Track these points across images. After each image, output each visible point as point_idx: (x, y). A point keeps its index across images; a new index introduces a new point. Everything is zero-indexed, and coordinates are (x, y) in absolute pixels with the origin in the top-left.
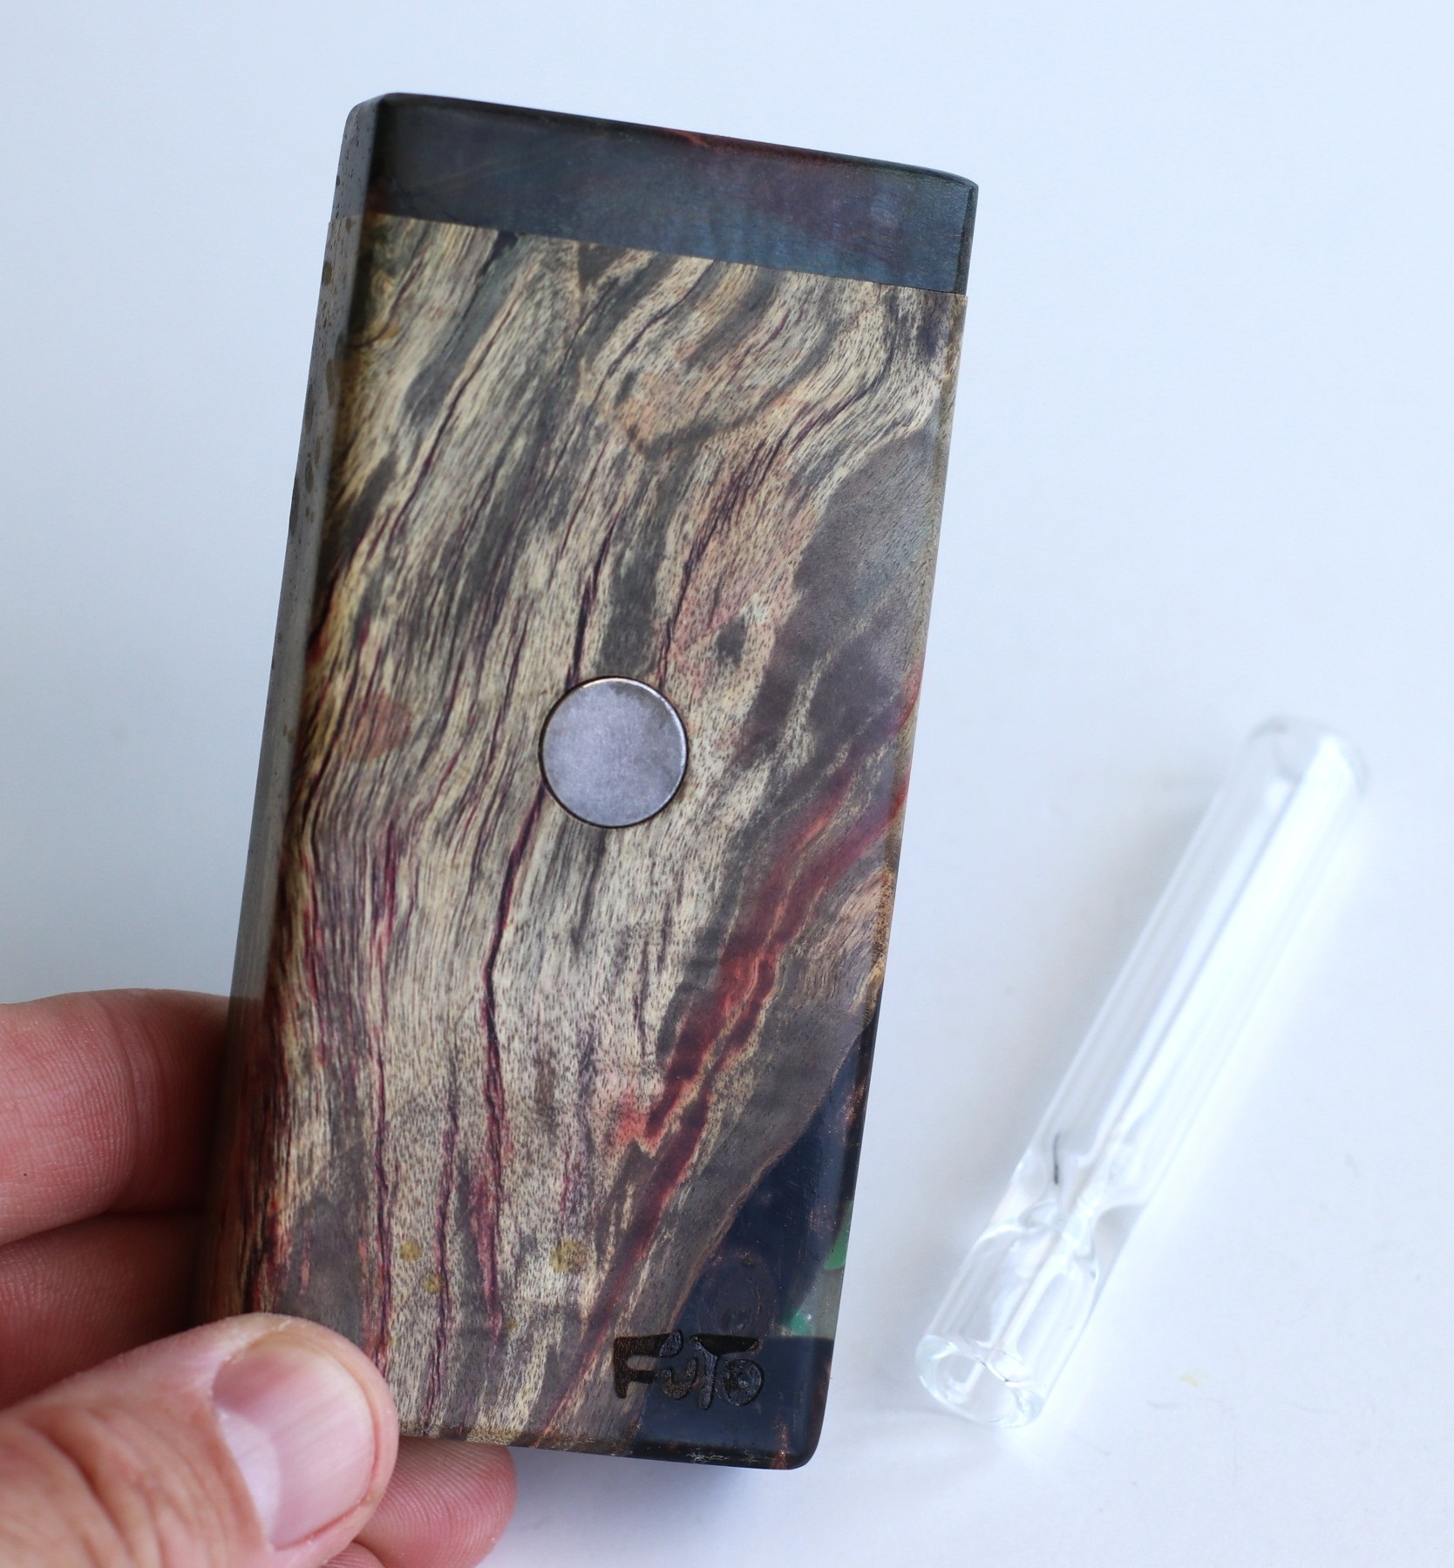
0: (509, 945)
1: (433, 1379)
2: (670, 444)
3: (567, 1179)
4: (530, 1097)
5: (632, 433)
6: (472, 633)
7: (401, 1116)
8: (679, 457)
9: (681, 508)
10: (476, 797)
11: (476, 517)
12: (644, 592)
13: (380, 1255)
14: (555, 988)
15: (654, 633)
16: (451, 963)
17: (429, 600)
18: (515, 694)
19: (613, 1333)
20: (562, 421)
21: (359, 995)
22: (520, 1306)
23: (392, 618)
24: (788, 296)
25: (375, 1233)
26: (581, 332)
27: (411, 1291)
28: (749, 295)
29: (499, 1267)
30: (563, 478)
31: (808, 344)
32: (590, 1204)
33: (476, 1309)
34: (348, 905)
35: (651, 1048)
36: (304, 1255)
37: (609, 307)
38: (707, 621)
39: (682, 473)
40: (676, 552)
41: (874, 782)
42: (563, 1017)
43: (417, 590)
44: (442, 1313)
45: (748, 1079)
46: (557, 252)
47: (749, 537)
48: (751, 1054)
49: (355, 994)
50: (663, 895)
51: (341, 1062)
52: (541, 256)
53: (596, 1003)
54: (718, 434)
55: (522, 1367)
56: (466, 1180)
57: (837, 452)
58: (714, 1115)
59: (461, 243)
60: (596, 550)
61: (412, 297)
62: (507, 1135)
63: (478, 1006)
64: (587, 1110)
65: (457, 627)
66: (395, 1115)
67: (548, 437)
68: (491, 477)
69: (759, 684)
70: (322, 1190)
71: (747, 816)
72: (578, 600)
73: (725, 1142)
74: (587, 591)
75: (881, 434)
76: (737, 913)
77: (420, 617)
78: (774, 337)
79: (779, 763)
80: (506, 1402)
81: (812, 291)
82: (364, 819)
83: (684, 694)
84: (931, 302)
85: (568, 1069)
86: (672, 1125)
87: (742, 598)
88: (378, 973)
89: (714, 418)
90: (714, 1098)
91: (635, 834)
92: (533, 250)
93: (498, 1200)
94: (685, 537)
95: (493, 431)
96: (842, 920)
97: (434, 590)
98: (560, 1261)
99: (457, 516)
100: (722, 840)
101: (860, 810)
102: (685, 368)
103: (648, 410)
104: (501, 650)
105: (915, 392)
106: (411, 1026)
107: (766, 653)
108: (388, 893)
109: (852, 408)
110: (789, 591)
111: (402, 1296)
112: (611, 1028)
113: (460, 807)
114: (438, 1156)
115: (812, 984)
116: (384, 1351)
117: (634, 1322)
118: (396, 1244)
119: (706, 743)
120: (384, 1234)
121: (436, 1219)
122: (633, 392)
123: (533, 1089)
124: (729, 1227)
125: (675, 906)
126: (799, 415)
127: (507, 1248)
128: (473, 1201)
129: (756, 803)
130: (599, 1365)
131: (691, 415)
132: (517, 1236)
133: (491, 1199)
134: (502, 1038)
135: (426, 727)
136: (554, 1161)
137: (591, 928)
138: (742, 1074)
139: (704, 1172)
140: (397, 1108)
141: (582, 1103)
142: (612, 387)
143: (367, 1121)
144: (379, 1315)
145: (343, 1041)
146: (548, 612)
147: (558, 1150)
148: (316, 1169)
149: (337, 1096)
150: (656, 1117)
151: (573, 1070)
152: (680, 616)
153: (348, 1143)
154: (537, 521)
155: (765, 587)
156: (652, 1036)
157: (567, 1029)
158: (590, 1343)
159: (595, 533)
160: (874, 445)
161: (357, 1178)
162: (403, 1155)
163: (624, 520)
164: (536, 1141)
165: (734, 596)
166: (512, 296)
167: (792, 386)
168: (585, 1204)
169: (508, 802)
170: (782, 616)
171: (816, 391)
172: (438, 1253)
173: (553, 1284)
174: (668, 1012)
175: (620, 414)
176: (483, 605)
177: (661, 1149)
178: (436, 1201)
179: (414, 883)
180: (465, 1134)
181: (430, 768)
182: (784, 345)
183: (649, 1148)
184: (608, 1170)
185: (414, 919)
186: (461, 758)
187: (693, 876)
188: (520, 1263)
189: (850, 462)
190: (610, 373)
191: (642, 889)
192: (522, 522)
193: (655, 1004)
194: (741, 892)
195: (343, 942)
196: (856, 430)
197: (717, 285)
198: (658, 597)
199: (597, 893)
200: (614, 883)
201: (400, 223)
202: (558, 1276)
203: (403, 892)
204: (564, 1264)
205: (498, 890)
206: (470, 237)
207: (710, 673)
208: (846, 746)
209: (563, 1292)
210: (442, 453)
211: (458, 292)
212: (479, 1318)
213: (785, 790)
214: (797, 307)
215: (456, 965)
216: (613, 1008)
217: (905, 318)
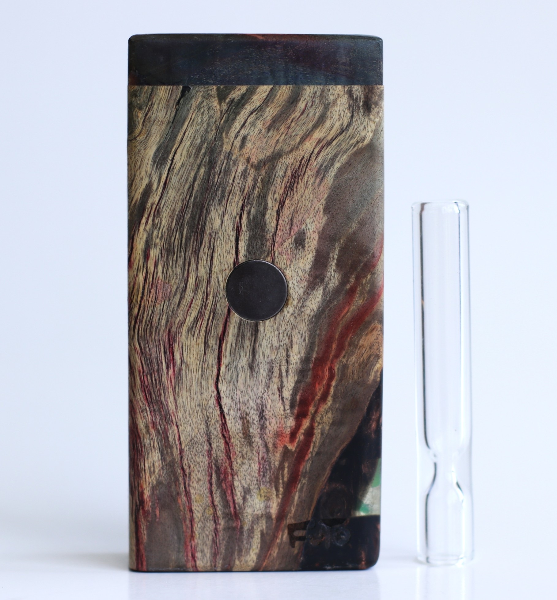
0: (224, 373)
1: (215, 549)
2: (265, 163)
3: (259, 463)
4: (240, 433)
5: (248, 160)
6: (192, 250)
7: (188, 446)
8: (269, 168)
9: (273, 188)
10: (202, 316)
11: (188, 203)
12: (261, 224)
13: (187, 502)
14: (245, 388)
15: (267, 240)
16: (201, 383)
17: (173, 239)
18: (213, 272)
19: (286, 523)
20: (219, 159)
21: (165, 400)
22: (247, 516)
23: (159, 248)
24: (306, 96)
25: (184, 493)
26: (222, 122)
27: (201, 515)
28: (290, 98)
29: (236, 501)
30: (222, 183)
31: (317, 115)
32: (270, 472)
33: (229, 519)
34: (156, 365)
35: (287, 407)
36: (156, 505)
37: (232, 110)
38: (289, 232)
39: (271, 174)
40: (272, 206)
41: (367, 289)
42: (249, 399)
43: (167, 235)
44: (215, 522)
45: (330, 415)
46: (208, 91)
47: (302, 196)
48: (329, 405)
49: (163, 400)
50: (285, 345)
51: (161, 427)
52: (201, 94)
53: (263, 392)
54: (284, 156)
55: (251, 540)
56: (218, 469)
57: (335, 156)
58: (317, 431)
59: (167, 93)
60: (239, 209)
61: (150, 118)
62: (233, 449)
63: (214, 398)
64: (264, 435)
65: (186, 248)
66: (186, 446)
67: (213, 167)
68: (192, 186)
69: (314, 255)
70: (160, 479)
71: (315, 309)
72: (234, 231)
73: (323, 441)
74: (237, 227)
75: (352, 147)
76: (316, 349)
77: (170, 246)
78: (302, 114)
79: (326, 286)
80: (246, 554)
81: (316, 93)
82: (158, 330)
83: (283, 263)
84: (367, 90)
85: (254, 420)
86: (300, 437)
87: (302, 222)
88: (172, 390)
89: (281, 150)
90: (316, 424)
91: (270, 322)
92: (197, 92)
93: (232, 475)
94: (275, 200)
95: (190, 167)
96: (360, 347)
97: (174, 234)
98: (261, 496)
99: (180, 204)
100: (306, 320)
101: (363, 301)
102: (267, 131)
103: (254, 150)
104: (205, 255)
105: (365, 128)
106: (188, 410)
107: (315, 242)
108: (171, 358)
109: (339, 138)
110: (322, 216)
111: (198, 517)
112: (270, 401)
113: (196, 320)
114: (206, 460)
115: (351, 374)
116: (194, 540)
117: (294, 517)
118: (193, 497)
119: (295, 282)
120: (188, 494)
121: (208, 485)
122: (247, 144)
123: (241, 429)
124: (329, 475)
125: (290, 349)
126: (317, 144)
127: (239, 494)
128: (222, 476)
129: (319, 304)
130: (282, 536)
131: (271, 150)
132: (242, 488)
133: (229, 475)
134: (226, 410)
135: (178, 290)
136: (253, 457)
137: (257, 362)
138: (326, 413)
139: (316, 455)
140: (186, 443)
141: (262, 432)
142: (238, 143)
143: (175, 450)
144: (189, 526)
145: (161, 419)
146: (222, 237)
147: (254, 452)
148: (157, 471)
149: (161, 441)
150: (293, 435)
151: (256, 420)
152: (277, 232)
153: (168, 459)
154: (213, 201)
155: (311, 216)
156: (287, 403)
157: (252, 404)
158: (277, 528)
159: (238, 202)
160: (350, 152)
161: (174, 473)
162: (191, 462)
163: (249, 196)
164: (245, 450)
165: (299, 221)
166: (191, 111)
167: (313, 132)
168: (268, 472)
169: (216, 316)
170: (320, 227)
171: (323, 133)
172: (211, 499)
173: (259, 506)
174: (293, 392)
175: (242, 154)
176: (195, 238)
177: (297, 447)
178: (207, 478)
179: (181, 353)
180: (216, 450)
181: (182, 306)
182: (307, 116)
183: (292, 447)
184: (276, 458)
185: (184, 367)
186: (194, 300)
187: (296, 336)
188: (244, 499)
189: (341, 160)
190: (236, 137)
191: (276, 344)
192: (207, 202)
193: (287, 389)
194: (317, 341)
195: (155, 380)
196: (342, 147)
197: (276, 96)
198: (267, 226)
199: (257, 348)
200: (264, 343)
201: (141, 88)
202: (261, 502)
203: (177, 357)
204: (263, 498)
205: (216, 351)
206: (171, 90)
207: (293, 254)
208: (353, 276)
209: (264, 509)
210: (170, 179)
211: (169, 113)
212: (230, 522)
213: (330, 297)
214: (311, 100)
215: (203, 383)
216: (270, 393)
217: (357, 98)
